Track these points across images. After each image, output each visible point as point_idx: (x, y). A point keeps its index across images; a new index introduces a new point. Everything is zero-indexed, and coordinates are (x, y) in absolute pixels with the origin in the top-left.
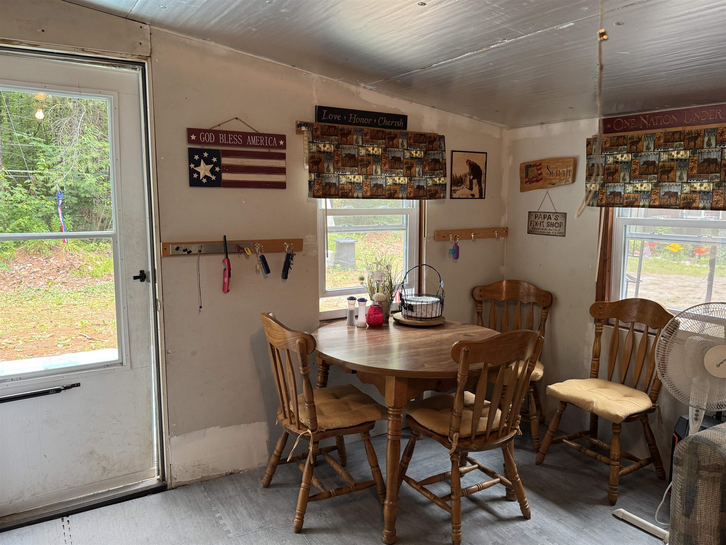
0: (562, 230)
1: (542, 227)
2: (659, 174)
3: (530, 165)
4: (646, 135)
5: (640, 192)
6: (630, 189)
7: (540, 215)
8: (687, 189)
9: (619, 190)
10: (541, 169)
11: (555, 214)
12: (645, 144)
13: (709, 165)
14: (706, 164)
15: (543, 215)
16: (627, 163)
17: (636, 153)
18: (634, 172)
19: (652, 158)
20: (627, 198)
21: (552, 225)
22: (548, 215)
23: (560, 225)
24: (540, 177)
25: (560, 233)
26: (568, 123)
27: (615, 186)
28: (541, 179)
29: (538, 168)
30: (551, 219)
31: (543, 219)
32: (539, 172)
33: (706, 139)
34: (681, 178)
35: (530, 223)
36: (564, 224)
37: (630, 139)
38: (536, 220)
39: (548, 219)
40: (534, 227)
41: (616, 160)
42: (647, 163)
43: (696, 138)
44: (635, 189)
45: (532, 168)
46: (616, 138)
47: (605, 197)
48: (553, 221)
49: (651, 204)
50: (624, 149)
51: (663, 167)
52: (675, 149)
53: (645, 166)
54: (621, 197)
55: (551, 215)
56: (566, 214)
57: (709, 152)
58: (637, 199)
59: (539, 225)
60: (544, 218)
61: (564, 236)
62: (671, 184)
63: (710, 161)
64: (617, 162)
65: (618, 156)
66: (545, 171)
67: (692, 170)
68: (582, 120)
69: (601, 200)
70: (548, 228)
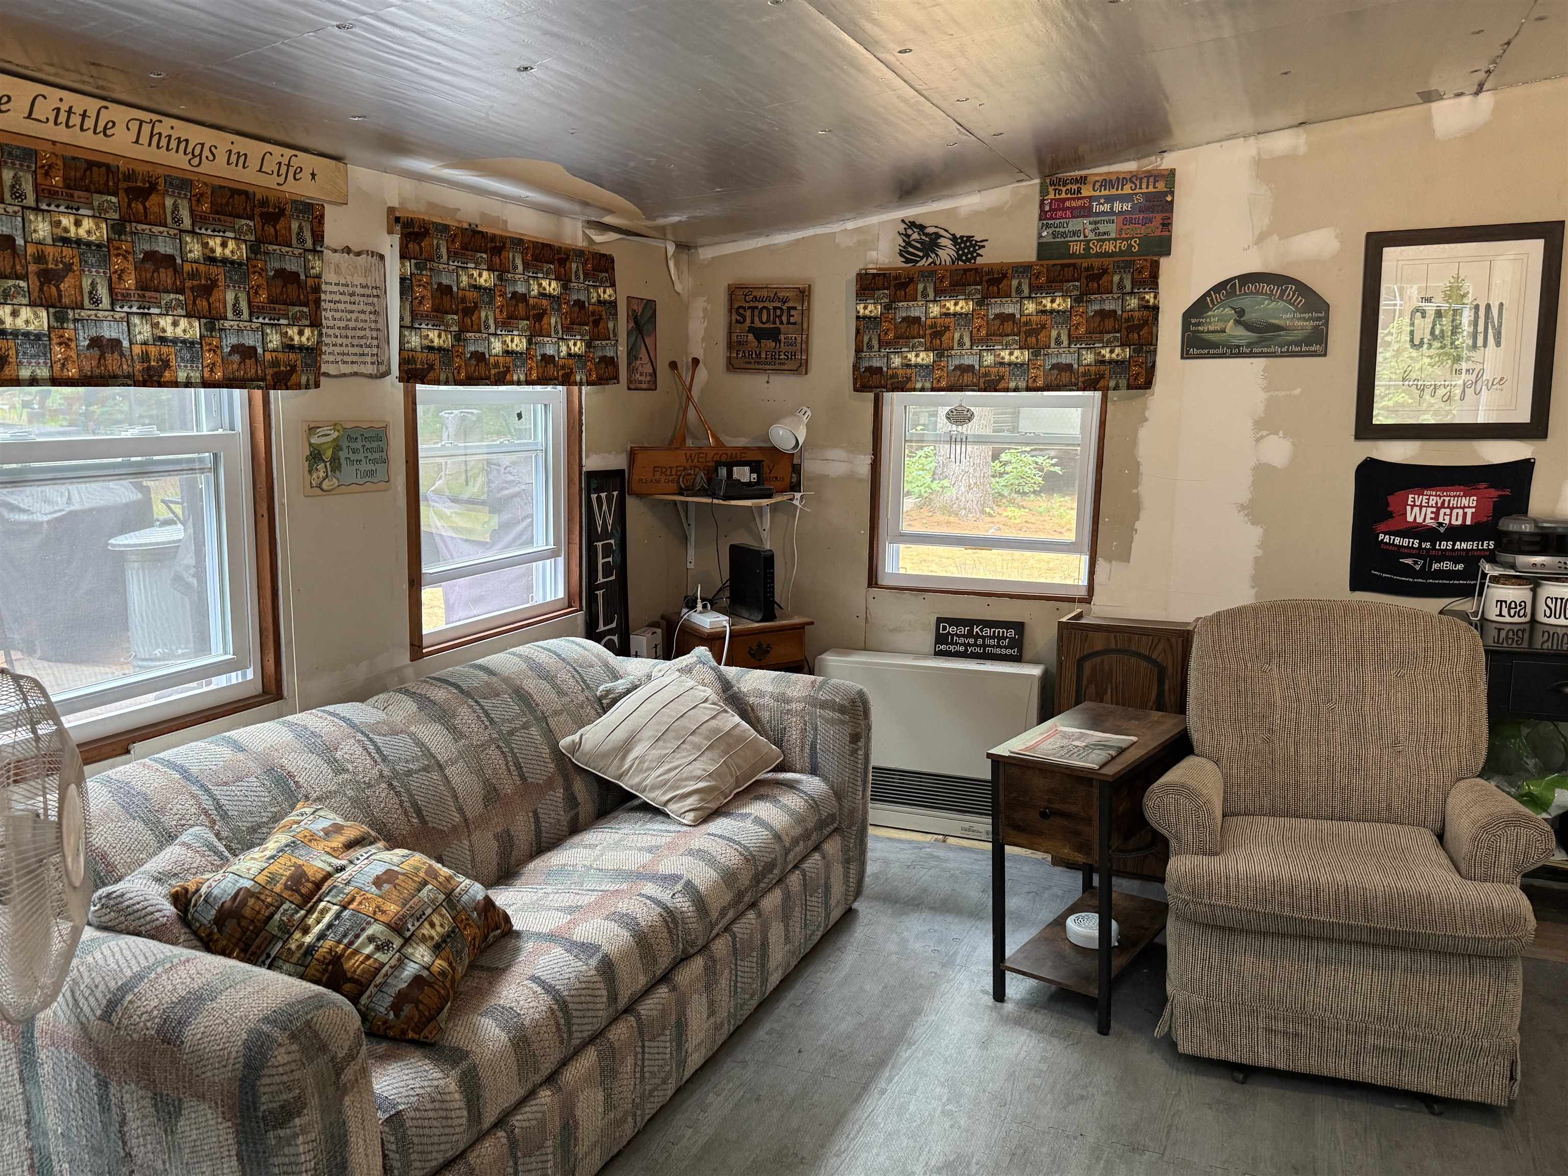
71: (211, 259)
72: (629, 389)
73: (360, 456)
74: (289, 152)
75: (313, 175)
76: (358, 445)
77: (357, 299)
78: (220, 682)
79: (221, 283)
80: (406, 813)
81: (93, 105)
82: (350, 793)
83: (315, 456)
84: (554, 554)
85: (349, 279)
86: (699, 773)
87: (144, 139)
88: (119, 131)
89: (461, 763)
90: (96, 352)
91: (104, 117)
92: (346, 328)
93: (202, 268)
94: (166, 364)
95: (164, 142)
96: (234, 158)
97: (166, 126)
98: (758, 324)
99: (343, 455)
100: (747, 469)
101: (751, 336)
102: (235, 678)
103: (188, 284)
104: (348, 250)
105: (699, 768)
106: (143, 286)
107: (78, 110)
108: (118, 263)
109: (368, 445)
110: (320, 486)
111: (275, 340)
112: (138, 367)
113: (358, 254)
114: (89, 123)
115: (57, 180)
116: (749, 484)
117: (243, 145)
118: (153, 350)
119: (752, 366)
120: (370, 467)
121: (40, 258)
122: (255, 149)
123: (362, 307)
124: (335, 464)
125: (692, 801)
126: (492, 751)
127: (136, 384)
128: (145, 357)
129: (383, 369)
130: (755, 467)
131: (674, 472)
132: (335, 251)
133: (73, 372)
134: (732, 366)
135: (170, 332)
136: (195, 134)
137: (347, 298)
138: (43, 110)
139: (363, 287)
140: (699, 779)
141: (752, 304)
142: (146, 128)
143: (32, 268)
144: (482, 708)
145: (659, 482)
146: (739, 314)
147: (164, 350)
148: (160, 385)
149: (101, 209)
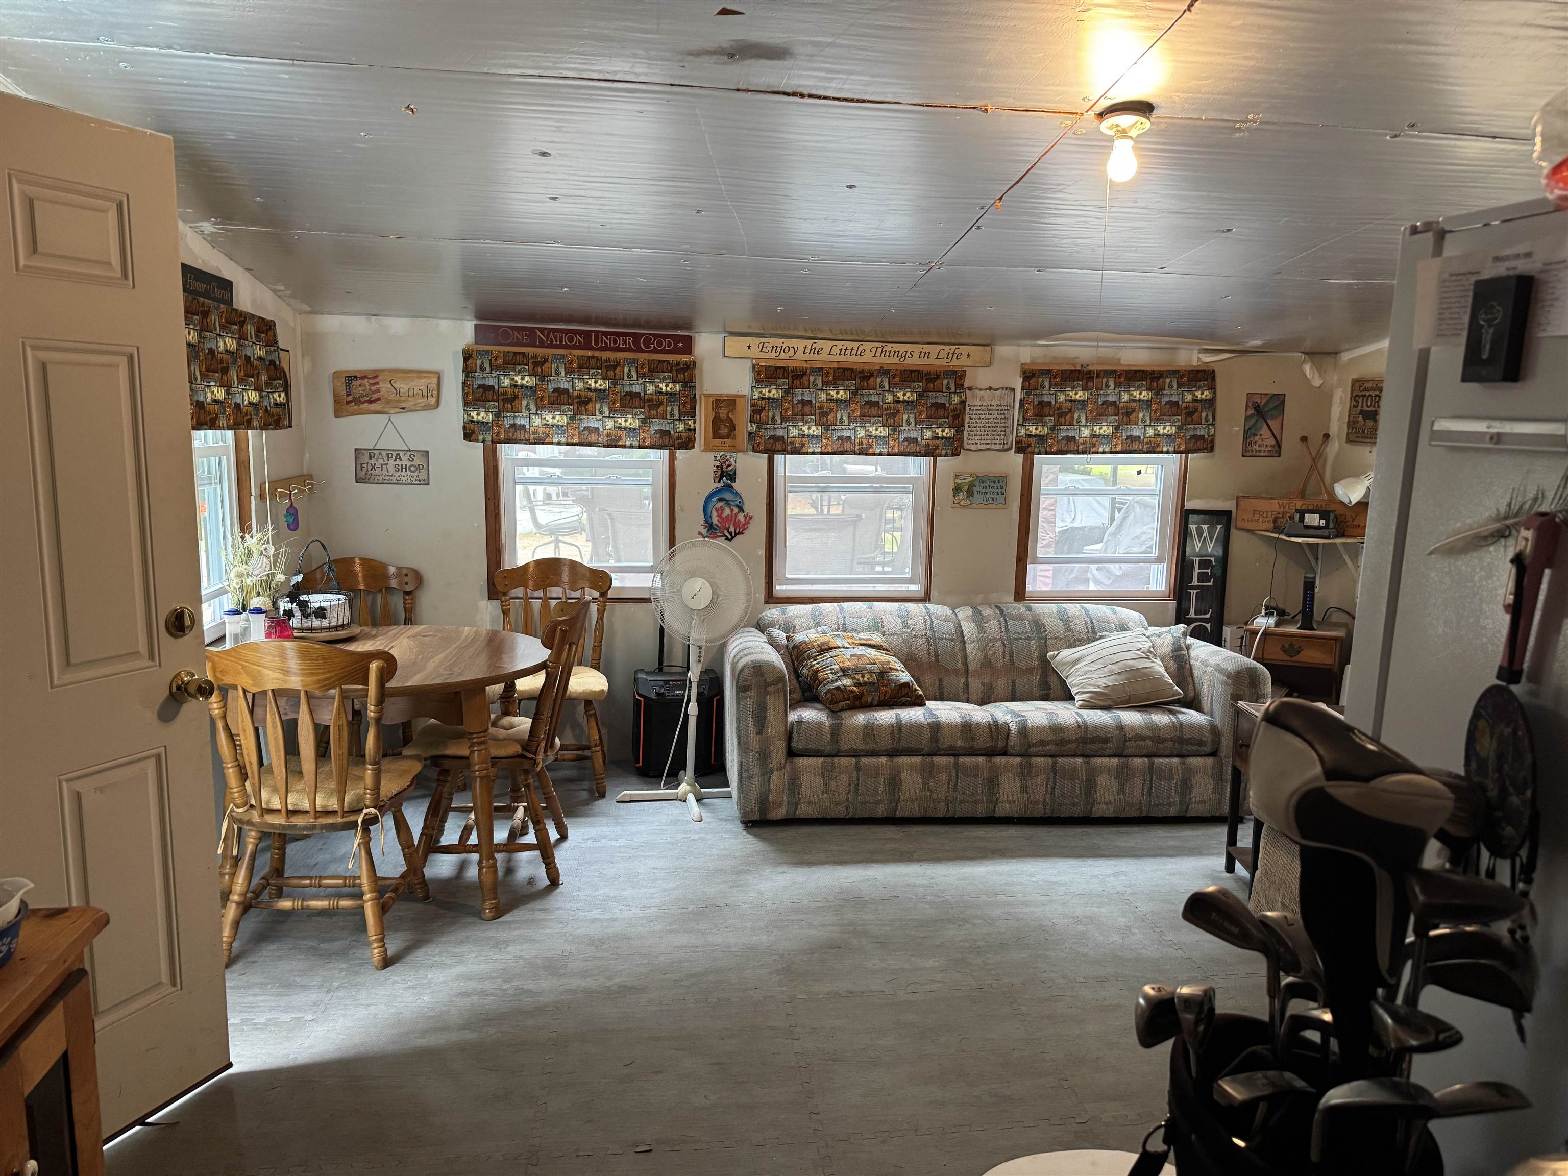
0: (423, 476)
1: (384, 472)
2: (576, 406)
3: (356, 377)
4: (554, 356)
5: (553, 426)
6: (537, 421)
7: (380, 454)
8: (610, 424)
9: (522, 422)
10: (377, 383)
11: (409, 454)
12: (554, 366)
13: (631, 399)
14: (628, 397)
15: (384, 454)
16: (531, 388)
17: (542, 377)
18: (541, 400)
19: (564, 385)
20: (534, 433)
21: (405, 468)
22: (395, 454)
23: (419, 468)
24: (375, 396)
25: (419, 481)
26: (419, 321)
27: (515, 417)
28: (378, 399)
29: (372, 381)
30: (401, 460)
31: (386, 459)
32: (373, 388)
33: (626, 370)
34: (601, 412)
35: (359, 466)
36: (425, 466)
37: (533, 358)
38: (373, 461)
39: (395, 460)
40: (370, 472)
41: (513, 383)
42: (556, 390)
43: (615, 367)
44: (545, 422)
45: (359, 382)
46: (512, 354)
47: (502, 431)
48: (405, 462)
49: (569, 440)
50: (525, 370)
51: (579, 397)
52: (593, 376)
53: (556, 394)
54: (525, 431)
55: (401, 454)
56: (427, 452)
57: (630, 385)
58: (548, 435)
59: (378, 471)
60: (388, 458)
61: (428, 484)
62: (590, 417)
63: (632, 395)
64: (516, 386)
65: (516, 378)
66: (384, 387)
67: (614, 403)
68: (443, 321)
69: (498, 434)
70: (397, 474)
71: (898, 402)
72: (1243, 456)
73: (988, 490)
74: (954, 347)
75: (969, 355)
76: (987, 485)
77: (993, 412)
78: (904, 587)
79: (902, 411)
80: (929, 654)
81: (856, 344)
82: (905, 637)
83: (957, 489)
84: (1159, 560)
85: (989, 403)
86: (1100, 684)
87: (878, 354)
88: (867, 352)
89: (975, 644)
90: (840, 442)
91: (861, 348)
92: (985, 427)
93: (892, 406)
94: (871, 446)
95: (887, 354)
96: (922, 355)
97: (889, 347)
98: (1365, 408)
99: (975, 489)
100: (1317, 516)
101: (1360, 418)
102: (912, 587)
103: (885, 413)
104: (990, 388)
105: (1101, 682)
106: (863, 415)
107: (850, 348)
108: (853, 406)
109: (993, 485)
110: (959, 503)
111: (928, 434)
112: (857, 447)
113: (997, 390)
114: (854, 352)
115: (830, 378)
116: (1318, 528)
117: (927, 348)
118: (865, 441)
119: (1359, 440)
120: (992, 496)
121: (821, 407)
122: (934, 349)
123: (996, 416)
124: (970, 493)
125: (1085, 696)
126: (998, 644)
127: (855, 454)
128: (861, 443)
129: (1006, 446)
130: (1324, 515)
131: (1269, 515)
132: (981, 390)
133: (829, 449)
134: (1349, 441)
135: (874, 433)
136: (902, 348)
137: (987, 412)
138: (836, 350)
139: (997, 405)
140: (1099, 687)
141: (1364, 393)
142: (880, 350)
143: (818, 411)
144: (1006, 623)
145: (1258, 521)
146: (1356, 401)
147: (871, 440)
148: (866, 454)
149: (847, 386)
